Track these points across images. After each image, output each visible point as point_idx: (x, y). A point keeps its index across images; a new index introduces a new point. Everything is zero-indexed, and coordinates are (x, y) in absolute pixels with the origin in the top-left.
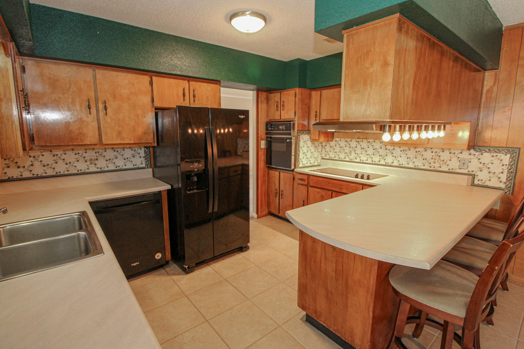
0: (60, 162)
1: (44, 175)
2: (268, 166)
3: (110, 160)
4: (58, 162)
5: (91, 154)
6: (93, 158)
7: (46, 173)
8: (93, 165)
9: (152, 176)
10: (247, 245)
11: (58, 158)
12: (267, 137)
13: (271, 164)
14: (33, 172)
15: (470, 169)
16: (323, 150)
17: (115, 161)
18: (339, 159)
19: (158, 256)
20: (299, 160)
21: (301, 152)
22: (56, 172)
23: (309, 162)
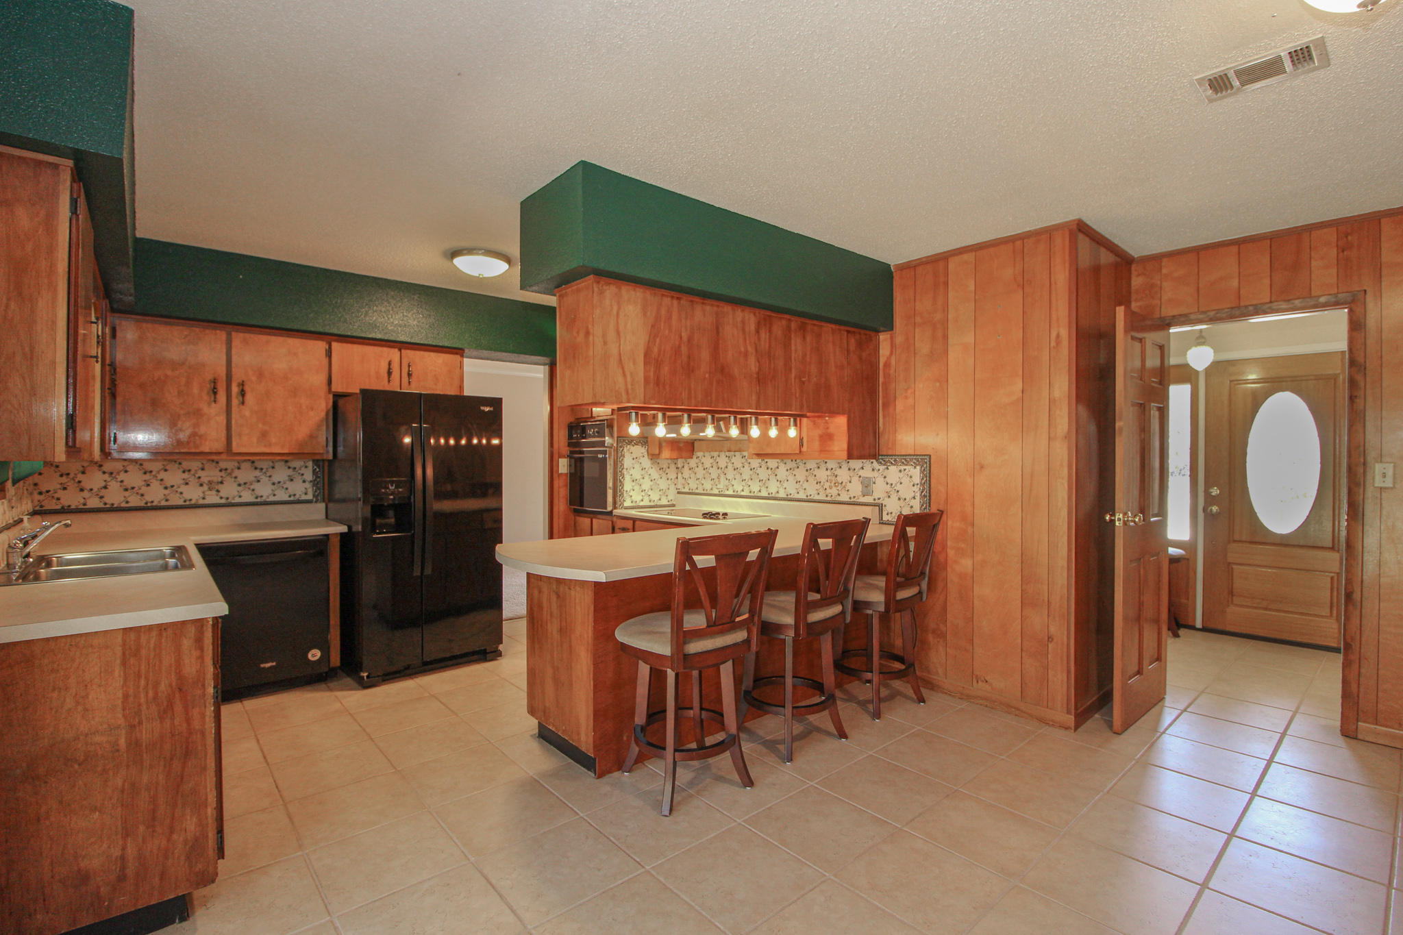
0: (155, 485)
1: (124, 505)
2: (574, 509)
3: (245, 484)
4: (151, 484)
5: (211, 474)
6: (215, 479)
7: (127, 502)
8: (214, 492)
9: (324, 517)
10: (497, 647)
11: (152, 477)
12: (572, 452)
13: (582, 505)
14: (105, 500)
15: (876, 495)
16: (680, 475)
17: (256, 486)
18: (703, 492)
19: (314, 655)
20: (623, 494)
21: (627, 478)
22: (145, 501)
23: (646, 499)
